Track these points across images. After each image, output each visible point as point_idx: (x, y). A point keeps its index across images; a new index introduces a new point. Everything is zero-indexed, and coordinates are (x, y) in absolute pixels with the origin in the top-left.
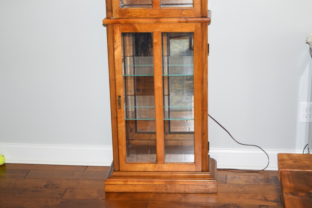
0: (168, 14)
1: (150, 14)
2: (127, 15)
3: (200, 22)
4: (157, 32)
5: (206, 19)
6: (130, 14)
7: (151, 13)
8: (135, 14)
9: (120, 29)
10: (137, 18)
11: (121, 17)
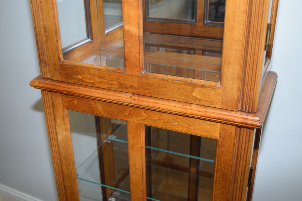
0: (159, 90)
1: (120, 84)
2: (75, 76)
3: (232, 124)
4: (134, 123)
5: (253, 119)
6: (80, 77)
7: (122, 82)
8: (90, 79)
9: (64, 103)
10: (93, 86)
11: (64, 80)
